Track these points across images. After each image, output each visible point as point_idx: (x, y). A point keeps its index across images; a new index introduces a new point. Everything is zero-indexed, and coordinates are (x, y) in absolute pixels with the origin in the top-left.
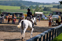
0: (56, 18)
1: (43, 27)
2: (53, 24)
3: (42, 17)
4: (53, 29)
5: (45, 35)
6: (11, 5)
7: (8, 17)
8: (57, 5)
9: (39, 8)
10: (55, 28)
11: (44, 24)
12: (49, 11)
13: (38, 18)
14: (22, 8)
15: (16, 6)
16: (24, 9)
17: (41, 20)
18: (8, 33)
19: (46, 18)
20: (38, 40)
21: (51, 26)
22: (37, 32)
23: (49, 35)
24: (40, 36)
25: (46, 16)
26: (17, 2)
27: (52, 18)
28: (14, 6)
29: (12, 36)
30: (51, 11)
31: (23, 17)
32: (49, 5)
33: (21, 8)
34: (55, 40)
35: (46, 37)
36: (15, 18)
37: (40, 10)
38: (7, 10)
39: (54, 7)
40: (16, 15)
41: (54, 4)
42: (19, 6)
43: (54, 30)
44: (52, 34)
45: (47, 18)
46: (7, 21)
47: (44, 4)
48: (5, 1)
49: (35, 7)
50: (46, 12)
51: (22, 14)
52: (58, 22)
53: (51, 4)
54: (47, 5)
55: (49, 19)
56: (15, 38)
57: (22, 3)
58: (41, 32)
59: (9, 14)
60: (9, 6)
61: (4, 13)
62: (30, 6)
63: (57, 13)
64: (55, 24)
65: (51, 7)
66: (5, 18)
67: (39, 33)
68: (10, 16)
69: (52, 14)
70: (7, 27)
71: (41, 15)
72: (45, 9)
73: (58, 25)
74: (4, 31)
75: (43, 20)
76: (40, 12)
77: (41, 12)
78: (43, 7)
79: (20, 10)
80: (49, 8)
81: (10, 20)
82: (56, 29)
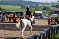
0: (55, 17)
1: (42, 26)
2: (52, 23)
3: (42, 16)
4: (52, 28)
5: (44, 34)
6: (12, 5)
7: (9, 16)
8: (55, 5)
9: (38, 8)
10: (54, 26)
11: (44, 23)
12: (48, 10)
13: (38, 17)
14: (23, 7)
15: (17, 5)
16: (24, 8)
17: (40, 19)
18: (10, 31)
19: (45, 17)
20: (38, 38)
21: (50, 25)
22: (37, 30)
23: (48, 33)
24: (39, 34)
25: (45, 15)
26: (18, 2)
27: (51, 17)
28: (15, 5)
29: (13, 34)
30: (51, 11)
31: (23, 16)
32: (49, 4)
33: (21, 7)
34: (54, 38)
35: (45, 35)
36: (16, 17)
37: (40, 9)
38: (8, 9)
39: (53, 6)
40: (17, 14)
41: (53, 4)
42: (20, 6)
43: (54, 29)
44: (51, 33)
45: (47, 17)
46: (8, 20)
47: (43, 4)
48: (6, 1)
49: (35, 6)
50: (45, 11)
51: (23, 13)
52: (57, 21)
53: (50, 3)
54: (46, 4)
55: (48, 18)
56: (15, 36)
57: (23, 3)
58: (41, 30)
59: (10, 14)
60: (10, 5)
61: (6, 12)
62: (30, 5)
63: (56, 12)
64: (54, 23)
65: (50, 7)
66: (6, 17)
67: (39, 32)
68: (11, 15)
69: (51, 14)
70: (9, 25)
71: (40, 14)
72: (45, 9)
73: (57, 24)
74: (5, 29)
75: (43, 19)
76: (39, 11)
77: (41, 11)
78: (43, 6)
79: (20, 9)
80: (49, 8)
81: (11, 19)
82: (55, 28)
